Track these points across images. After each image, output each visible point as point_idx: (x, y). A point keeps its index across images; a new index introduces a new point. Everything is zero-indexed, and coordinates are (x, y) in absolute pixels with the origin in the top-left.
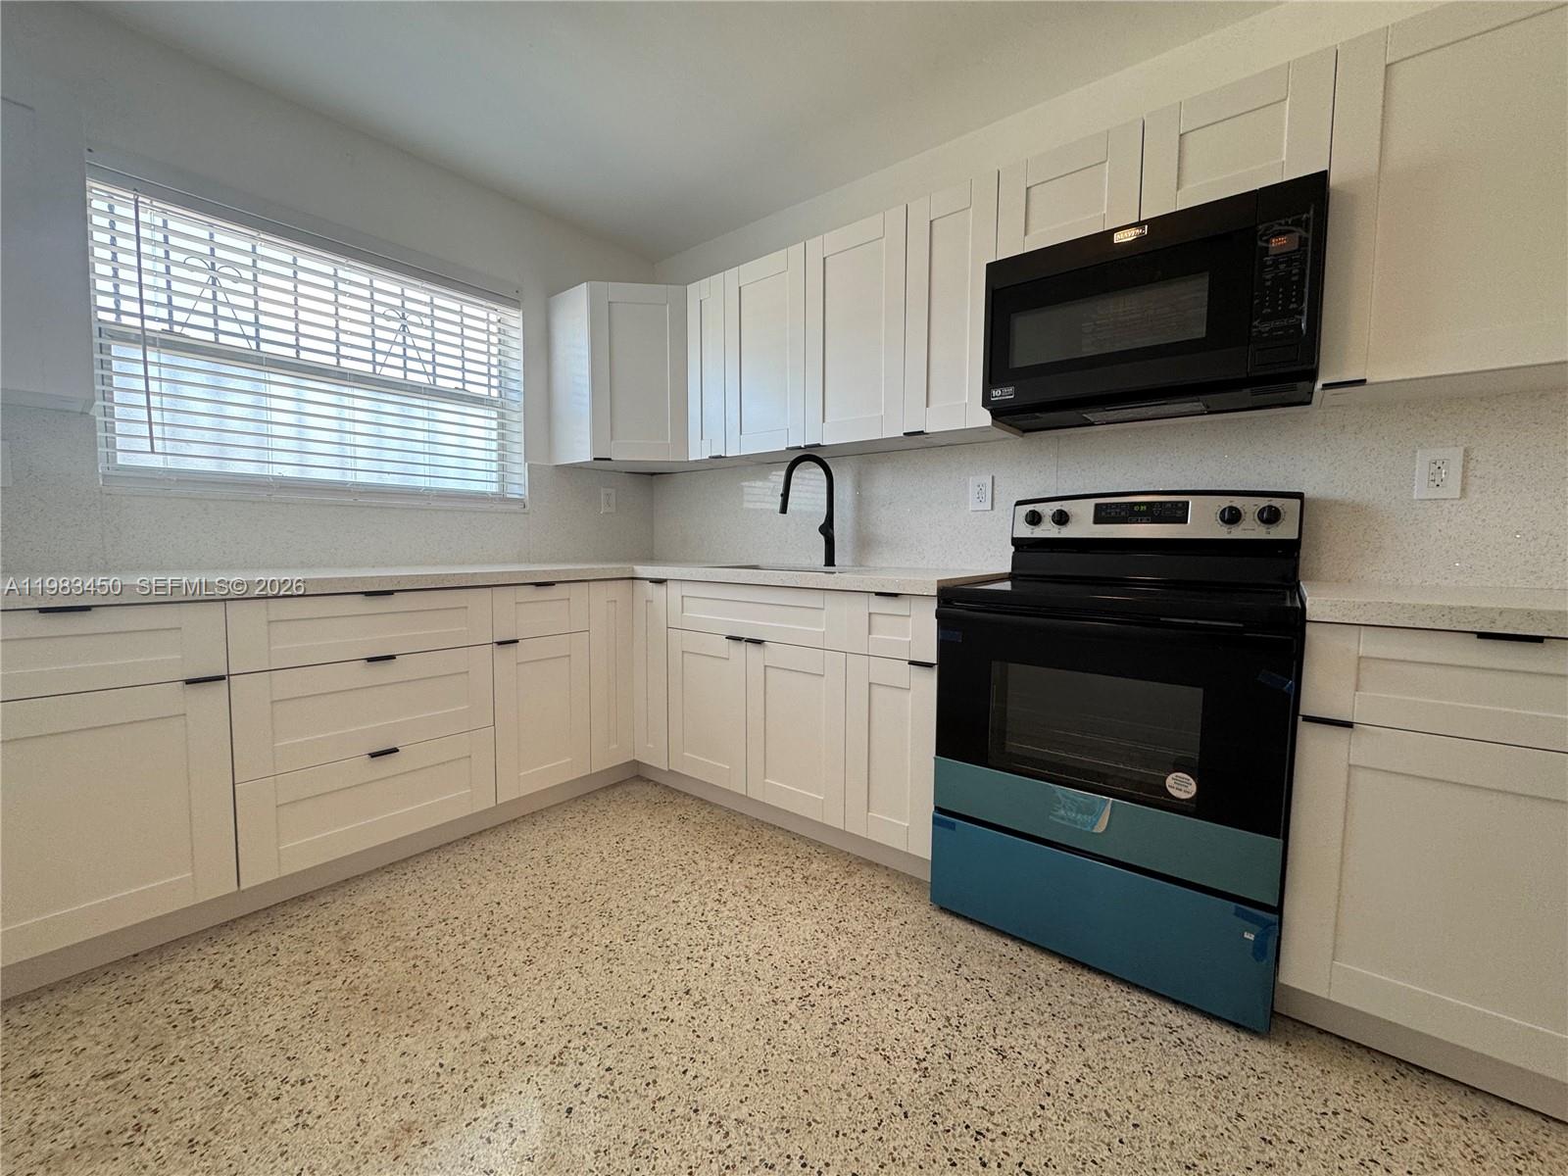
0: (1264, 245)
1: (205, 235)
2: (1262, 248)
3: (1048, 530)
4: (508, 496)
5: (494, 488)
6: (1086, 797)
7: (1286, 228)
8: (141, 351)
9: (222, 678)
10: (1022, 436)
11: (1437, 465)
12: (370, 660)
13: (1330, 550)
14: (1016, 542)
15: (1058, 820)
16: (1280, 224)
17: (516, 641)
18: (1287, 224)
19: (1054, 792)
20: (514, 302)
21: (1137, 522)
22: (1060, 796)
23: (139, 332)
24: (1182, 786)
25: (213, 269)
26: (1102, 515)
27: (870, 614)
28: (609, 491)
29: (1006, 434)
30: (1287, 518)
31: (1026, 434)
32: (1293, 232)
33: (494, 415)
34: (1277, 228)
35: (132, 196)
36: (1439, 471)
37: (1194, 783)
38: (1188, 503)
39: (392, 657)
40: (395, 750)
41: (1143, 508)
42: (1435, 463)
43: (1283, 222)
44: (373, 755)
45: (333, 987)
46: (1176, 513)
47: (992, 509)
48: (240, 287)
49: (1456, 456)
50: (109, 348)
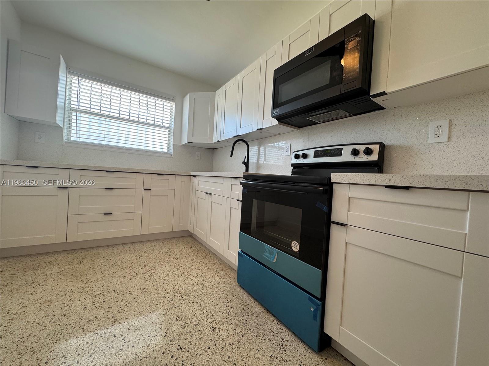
0: (347, 46)
1: (90, 85)
2: (347, 47)
3: (301, 161)
4: (170, 153)
5: (166, 151)
6: (271, 248)
7: (354, 38)
8: (76, 114)
9: (67, 188)
10: (299, 130)
11: (438, 128)
12: (106, 189)
13: (396, 166)
14: (292, 165)
15: (265, 257)
16: (352, 37)
17: (150, 189)
18: (354, 37)
19: (264, 246)
20: (172, 100)
21: (326, 157)
22: (266, 248)
23: (76, 109)
24: (295, 247)
25: (101, 95)
26: (317, 154)
27: (232, 185)
28: (198, 153)
29: (293, 129)
30: (374, 152)
31: (300, 129)
32: (355, 39)
33: (168, 131)
34: (351, 39)
35: (78, 78)
36: (439, 130)
37: (299, 246)
38: (342, 148)
39: (113, 189)
40: (111, 214)
41: (329, 151)
42: (437, 127)
43: (352, 36)
44: (105, 214)
45: (70, 268)
46: (338, 153)
47: (290, 155)
48: (107, 99)
49: (446, 124)
50: (72, 113)
